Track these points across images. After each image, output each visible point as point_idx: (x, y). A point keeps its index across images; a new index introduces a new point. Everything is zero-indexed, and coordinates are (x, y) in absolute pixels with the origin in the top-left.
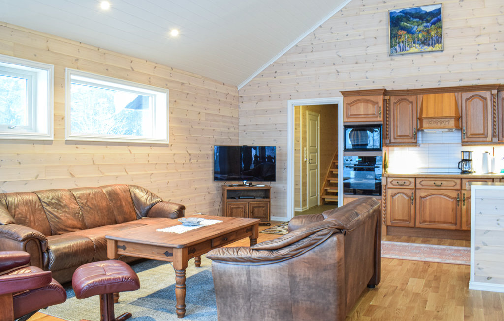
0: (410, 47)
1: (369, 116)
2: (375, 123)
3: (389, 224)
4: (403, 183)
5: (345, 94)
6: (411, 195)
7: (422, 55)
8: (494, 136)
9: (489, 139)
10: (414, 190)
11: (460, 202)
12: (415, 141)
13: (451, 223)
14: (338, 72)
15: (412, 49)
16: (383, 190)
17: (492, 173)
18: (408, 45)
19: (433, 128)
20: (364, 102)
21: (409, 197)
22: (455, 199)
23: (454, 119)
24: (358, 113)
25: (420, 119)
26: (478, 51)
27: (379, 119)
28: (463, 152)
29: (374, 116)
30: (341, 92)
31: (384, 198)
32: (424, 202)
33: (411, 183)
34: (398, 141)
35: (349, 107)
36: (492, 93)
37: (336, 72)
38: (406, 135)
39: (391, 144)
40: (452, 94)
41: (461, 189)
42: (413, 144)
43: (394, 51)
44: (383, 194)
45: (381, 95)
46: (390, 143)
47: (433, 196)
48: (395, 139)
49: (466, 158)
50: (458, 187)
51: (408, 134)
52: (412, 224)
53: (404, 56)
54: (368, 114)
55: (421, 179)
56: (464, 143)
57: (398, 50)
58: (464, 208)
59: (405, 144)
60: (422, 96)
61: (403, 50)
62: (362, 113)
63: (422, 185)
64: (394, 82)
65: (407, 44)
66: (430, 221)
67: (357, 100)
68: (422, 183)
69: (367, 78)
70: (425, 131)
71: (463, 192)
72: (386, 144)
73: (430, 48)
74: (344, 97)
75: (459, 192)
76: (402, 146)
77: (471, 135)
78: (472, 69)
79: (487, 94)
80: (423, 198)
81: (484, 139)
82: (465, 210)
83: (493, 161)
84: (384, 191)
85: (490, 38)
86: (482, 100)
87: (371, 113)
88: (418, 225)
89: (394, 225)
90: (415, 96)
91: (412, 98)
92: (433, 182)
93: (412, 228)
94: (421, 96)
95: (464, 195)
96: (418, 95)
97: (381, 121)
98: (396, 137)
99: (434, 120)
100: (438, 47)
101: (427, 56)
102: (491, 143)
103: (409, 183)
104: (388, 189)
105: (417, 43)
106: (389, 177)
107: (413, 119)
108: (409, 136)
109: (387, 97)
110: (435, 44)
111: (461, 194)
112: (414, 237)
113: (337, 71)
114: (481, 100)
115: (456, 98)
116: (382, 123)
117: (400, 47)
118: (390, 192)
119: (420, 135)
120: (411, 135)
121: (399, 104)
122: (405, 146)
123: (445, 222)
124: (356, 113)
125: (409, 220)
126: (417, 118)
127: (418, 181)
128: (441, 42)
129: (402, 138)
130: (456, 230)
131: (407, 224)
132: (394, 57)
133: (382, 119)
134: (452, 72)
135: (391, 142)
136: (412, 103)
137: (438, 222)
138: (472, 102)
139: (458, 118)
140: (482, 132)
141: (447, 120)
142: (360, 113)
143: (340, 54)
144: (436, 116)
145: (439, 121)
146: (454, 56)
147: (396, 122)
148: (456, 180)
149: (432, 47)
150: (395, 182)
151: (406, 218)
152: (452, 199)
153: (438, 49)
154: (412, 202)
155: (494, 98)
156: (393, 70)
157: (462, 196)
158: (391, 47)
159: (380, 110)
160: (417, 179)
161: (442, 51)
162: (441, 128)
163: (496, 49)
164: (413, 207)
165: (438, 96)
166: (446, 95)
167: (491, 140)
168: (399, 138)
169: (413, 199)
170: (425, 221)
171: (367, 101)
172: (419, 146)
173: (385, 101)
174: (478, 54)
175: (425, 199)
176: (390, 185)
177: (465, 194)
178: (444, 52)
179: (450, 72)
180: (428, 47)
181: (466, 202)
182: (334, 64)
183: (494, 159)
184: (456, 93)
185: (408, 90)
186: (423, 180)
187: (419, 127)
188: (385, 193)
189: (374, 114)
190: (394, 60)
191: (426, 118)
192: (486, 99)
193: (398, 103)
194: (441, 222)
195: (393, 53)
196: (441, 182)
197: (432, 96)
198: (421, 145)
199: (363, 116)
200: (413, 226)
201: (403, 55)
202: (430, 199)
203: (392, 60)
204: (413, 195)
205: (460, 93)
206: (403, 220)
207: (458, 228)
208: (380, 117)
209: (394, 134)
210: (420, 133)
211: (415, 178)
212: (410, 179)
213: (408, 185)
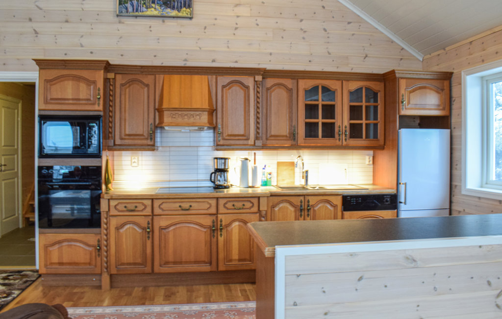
0: (147, 8)
1: (81, 102)
2: (91, 113)
3: (114, 271)
4: (133, 208)
5: (43, 64)
6: (146, 226)
7: (163, 21)
8: (257, 138)
9: (251, 142)
10: (151, 217)
11: (216, 232)
12: (152, 143)
13: (204, 262)
14: (36, 32)
15: (149, 10)
16: (103, 220)
17: (252, 187)
18: (145, 3)
19: (177, 125)
20: (73, 80)
21: (144, 229)
22: (210, 227)
23: (206, 113)
24: (63, 97)
25: (160, 111)
26: (237, 24)
27: (96, 107)
28: (217, 158)
29: (90, 102)
30: (35, 60)
31: (105, 231)
32: (165, 235)
33: (146, 207)
34: (127, 142)
35: (49, 86)
36: (256, 80)
37: (34, 32)
38: (138, 133)
39: (114, 147)
40: (205, 78)
41: (217, 214)
42: (149, 147)
43: (124, 10)
44: (104, 226)
45: (100, 69)
46: (115, 145)
47: (178, 226)
48: (121, 139)
49: (221, 168)
50: (213, 210)
51: (141, 133)
52: (148, 269)
53: (139, 19)
54: (79, 100)
55: (161, 201)
56: (218, 147)
57: (130, 9)
58: (221, 239)
59: (136, 147)
60: (162, 76)
61: (137, 11)
62: (70, 97)
63: (163, 210)
64: (122, 55)
65: (142, 2)
66: (175, 263)
67: (63, 76)
68: (162, 206)
69: (82, 46)
70: (166, 128)
71: (220, 216)
72: (108, 146)
73: (174, 13)
74: (40, 69)
75: (214, 218)
76: (132, 150)
77: (229, 135)
78: (228, 47)
79: (249, 81)
80: (164, 229)
81: (245, 142)
82: (223, 243)
83: (255, 170)
84: (105, 220)
85: (251, 10)
86: (244, 88)
87: (84, 98)
88: (157, 269)
89: (121, 273)
90: (153, 77)
91: (149, 79)
92: (177, 205)
93: (149, 274)
94: (160, 77)
95: (221, 221)
96: (157, 76)
97: (100, 111)
98: (124, 137)
99: (180, 113)
100: (185, 12)
101: (170, 23)
102: (254, 147)
103: (143, 207)
104: (111, 218)
105: (157, 3)
106: (112, 199)
107: (148, 110)
108: (142, 135)
109: (111, 76)
110: (181, 7)
111: (217, 220)
112: (152, 286)
113: (35, 30)
114: (242, 89)
115: (210, 83)
116: (102, 114)
117: (133, 6)
118: (114, 222)
119: (158, 135)
120: (146, 134)
121: (130, 86)
122: (136, 150)
123: (196, 262)
124: (60, 97)
125: (144, 264)
126: (155, 109)
127: (157, 203)
128: (189, 6)
129: (132, 137)
130: (211, 272)
131: (141, 269)
132: (123, 19)
133: (101, 108)
134: (202, 49)
135: (117, 143)
136: (147, 86)
137: (186, 262)
138: (230, 91)
139: (212, 112)
140: (242, 132)
141: (198, 113)
142: (66, 97)
143: (41, 6)
144: (182, 107)
145: (186, 115)
146: (205, 28)
147: (123, 113)
148: (210, 201)
149: (177, 12)
150: (121, 207)
151: (139, 260)
152: (205, 228)
153: (185, 15)
154: (147, 235)
155: (258, 87)
156: (121, 38)
157: (219, 223)
158: (120, 4)
159: (99, 94)
160: (155, 201)
161: (191, 18)
162: (189, 125)
163: (257, 25)
164: (149, 243)
165: (186, 78)
166: (196, 78)
167: (253, 143)
168: (127, 137)
169: (149, 231)
170: (167, 263)
171: (78, 79)
172: (158, 149)
173: (106, 80)
174: (236, 29)
175: (167, 230)
176: (113, 212)
177: (223, 220)
178: (194, 20)
179: (200, 48)
180: (172, 11)
181: (224, 231)
182: (30, 20)
183: (256, 168)
184: (210, 77)
185: (142, 67)
186: (163, 203)
187: (157, 122)
188: (106, 224)
189: (89, 100)
190: (123, 23)
191: (168, 109)
192: (247, 87)
193: (128, 85)
194: (190, 262)
195: (122, 12)
196: (190, 204)
197: (176, 78)
198: (160, 149)
199: (71, 102)
200: (151, 271)
201: (136, 17)
202: (174, 229)
203: (120, 22)
204: (150, 226)
205: (214, 77)
206: (135, 264)
207: (214, 269)
208: (99, 104)
209: (120, 132)
210: (159, 131)
211: (152, 199)
212: (145, 202)
213: (142, 211)
